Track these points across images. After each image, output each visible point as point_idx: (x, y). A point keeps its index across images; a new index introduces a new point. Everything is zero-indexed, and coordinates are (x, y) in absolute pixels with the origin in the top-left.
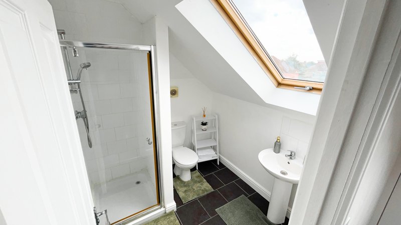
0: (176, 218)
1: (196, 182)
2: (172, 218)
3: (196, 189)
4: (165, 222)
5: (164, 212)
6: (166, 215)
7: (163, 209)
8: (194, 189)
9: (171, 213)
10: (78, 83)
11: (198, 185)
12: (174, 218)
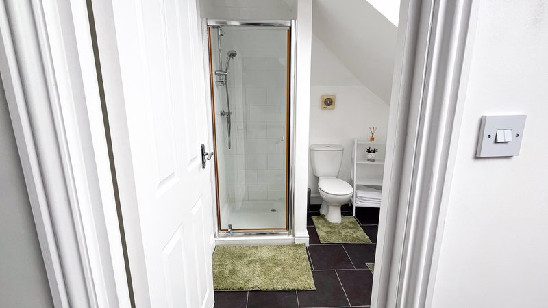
0: (306, 252)
1: (346, 227)
2: (300, 251)
3: (343, 234)
4: (291, 252)
5: (292, 241)
6: (294, 246)
7: (291, 237)
8: (341, 233)
9: (300, 246)
10: (226, 75)
11: (349, 230)
12: (302, 251)
